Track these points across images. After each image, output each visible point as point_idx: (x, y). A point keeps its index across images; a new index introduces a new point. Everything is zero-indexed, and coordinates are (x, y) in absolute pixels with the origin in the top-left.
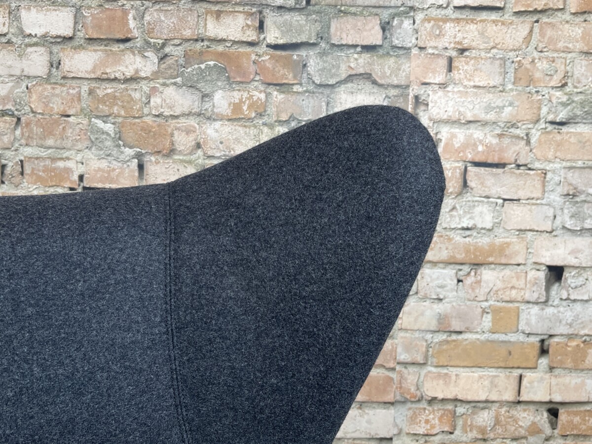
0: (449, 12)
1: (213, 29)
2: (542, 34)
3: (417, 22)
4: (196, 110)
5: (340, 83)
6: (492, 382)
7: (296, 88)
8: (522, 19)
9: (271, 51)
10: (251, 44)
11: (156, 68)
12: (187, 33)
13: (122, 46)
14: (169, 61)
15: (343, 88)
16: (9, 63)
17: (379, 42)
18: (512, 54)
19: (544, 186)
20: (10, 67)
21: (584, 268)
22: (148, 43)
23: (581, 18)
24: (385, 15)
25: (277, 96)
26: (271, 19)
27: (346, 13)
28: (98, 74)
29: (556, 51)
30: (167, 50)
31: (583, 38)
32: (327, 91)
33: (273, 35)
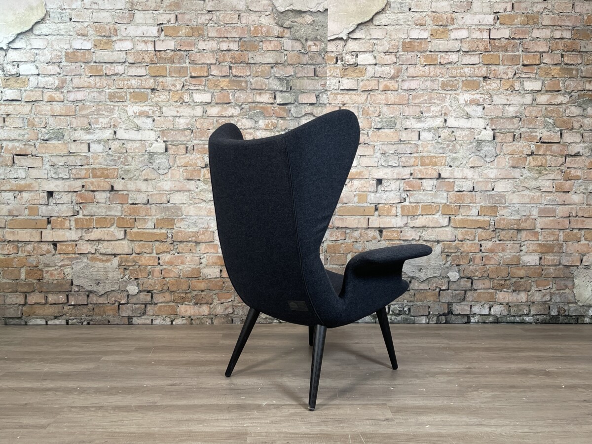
0: (339, 91)
1: (259, 99)
2: (371, 98)
3: (328, 95)
4: (253, 127)
5: (302, 116)
6: (358, 221)
7: (287, 118)
8: (364, 93)
9: (278, 106)
10: (272, 104)
11: (239, 112)
12: (250, 100)
13: (228, 105)
14: (244, 110)
15: (303, 118)
16: (189, 112)
17: (315, 102)
18: (361, 105)
19: (374, 151)
20: (190, 113)
21: (389, 179)
22: (236, 104)
23: (384, 93)
24: (317, 93)
25: (281, 121)
26: (278, 95)
27: (304, 92)
28: (219, 115)
29: (375, 104)
30: (243, 106)
31: (385, 99)
32: (298, 119)
33: (279, 101)
